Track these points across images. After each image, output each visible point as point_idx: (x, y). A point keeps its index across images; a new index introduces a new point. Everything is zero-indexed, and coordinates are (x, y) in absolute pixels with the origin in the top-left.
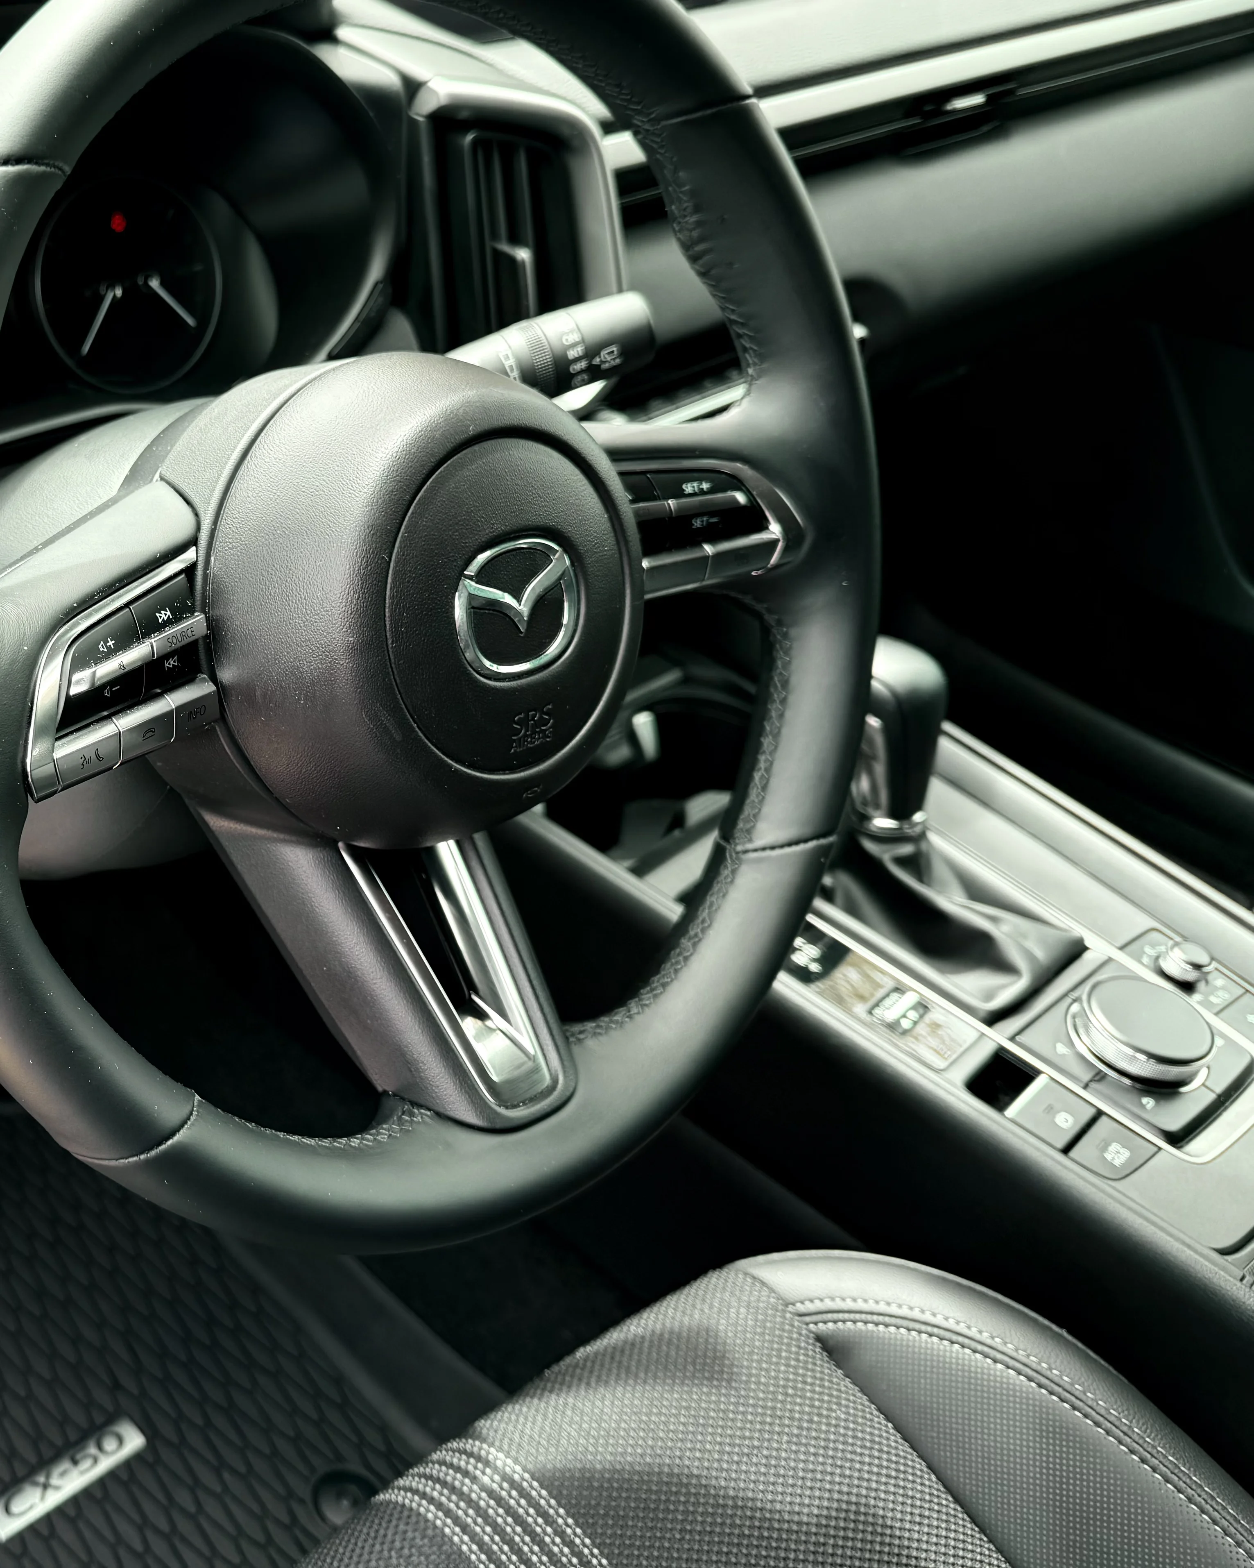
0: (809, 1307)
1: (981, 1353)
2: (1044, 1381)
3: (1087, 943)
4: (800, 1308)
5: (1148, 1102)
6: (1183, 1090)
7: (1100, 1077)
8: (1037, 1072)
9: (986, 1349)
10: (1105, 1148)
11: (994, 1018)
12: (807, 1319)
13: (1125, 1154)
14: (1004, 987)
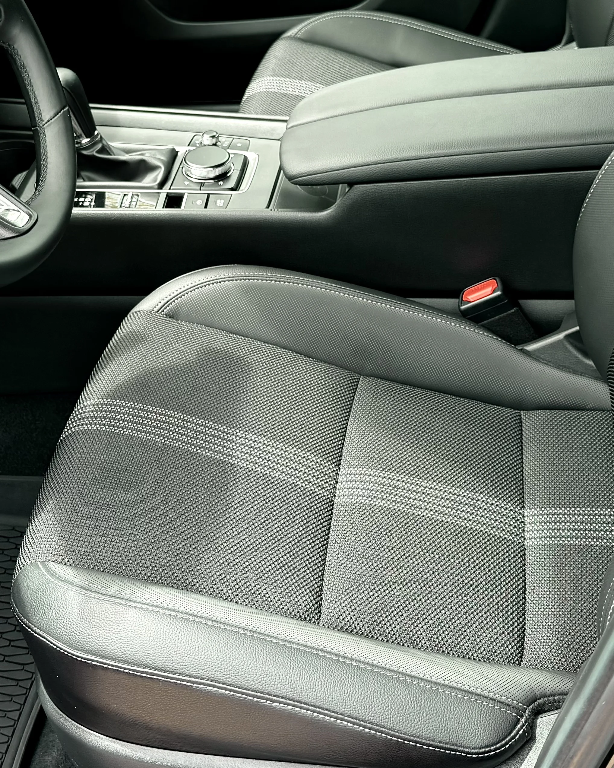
0: (158, 307)
1: (215, 283)
2: (237, 278)
3: (177, 150)
4: (156, 310)
5: (221, 183)
6: (228, 175)
7: (202, 185)
8: (183, 194)
9: (216, 281)
10: (216, 202)
11: (161, 185)
12: (160, 311)
13: (222, 201)
14: (158, 174)
